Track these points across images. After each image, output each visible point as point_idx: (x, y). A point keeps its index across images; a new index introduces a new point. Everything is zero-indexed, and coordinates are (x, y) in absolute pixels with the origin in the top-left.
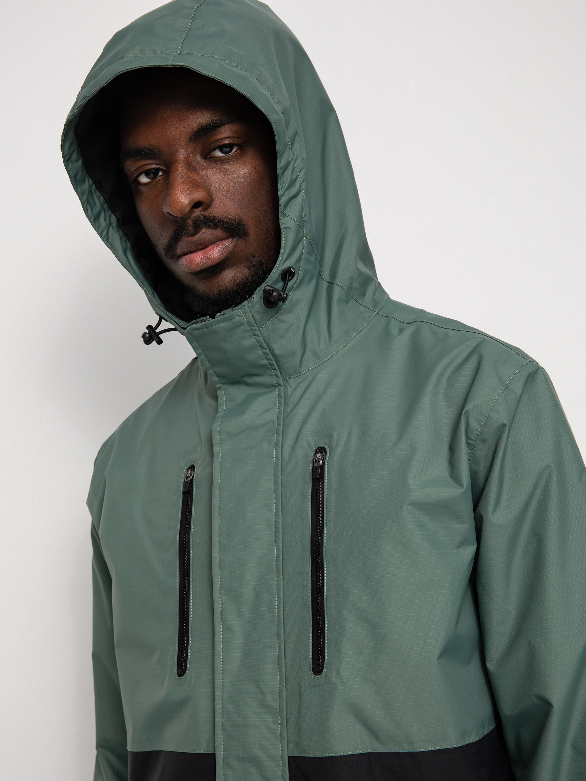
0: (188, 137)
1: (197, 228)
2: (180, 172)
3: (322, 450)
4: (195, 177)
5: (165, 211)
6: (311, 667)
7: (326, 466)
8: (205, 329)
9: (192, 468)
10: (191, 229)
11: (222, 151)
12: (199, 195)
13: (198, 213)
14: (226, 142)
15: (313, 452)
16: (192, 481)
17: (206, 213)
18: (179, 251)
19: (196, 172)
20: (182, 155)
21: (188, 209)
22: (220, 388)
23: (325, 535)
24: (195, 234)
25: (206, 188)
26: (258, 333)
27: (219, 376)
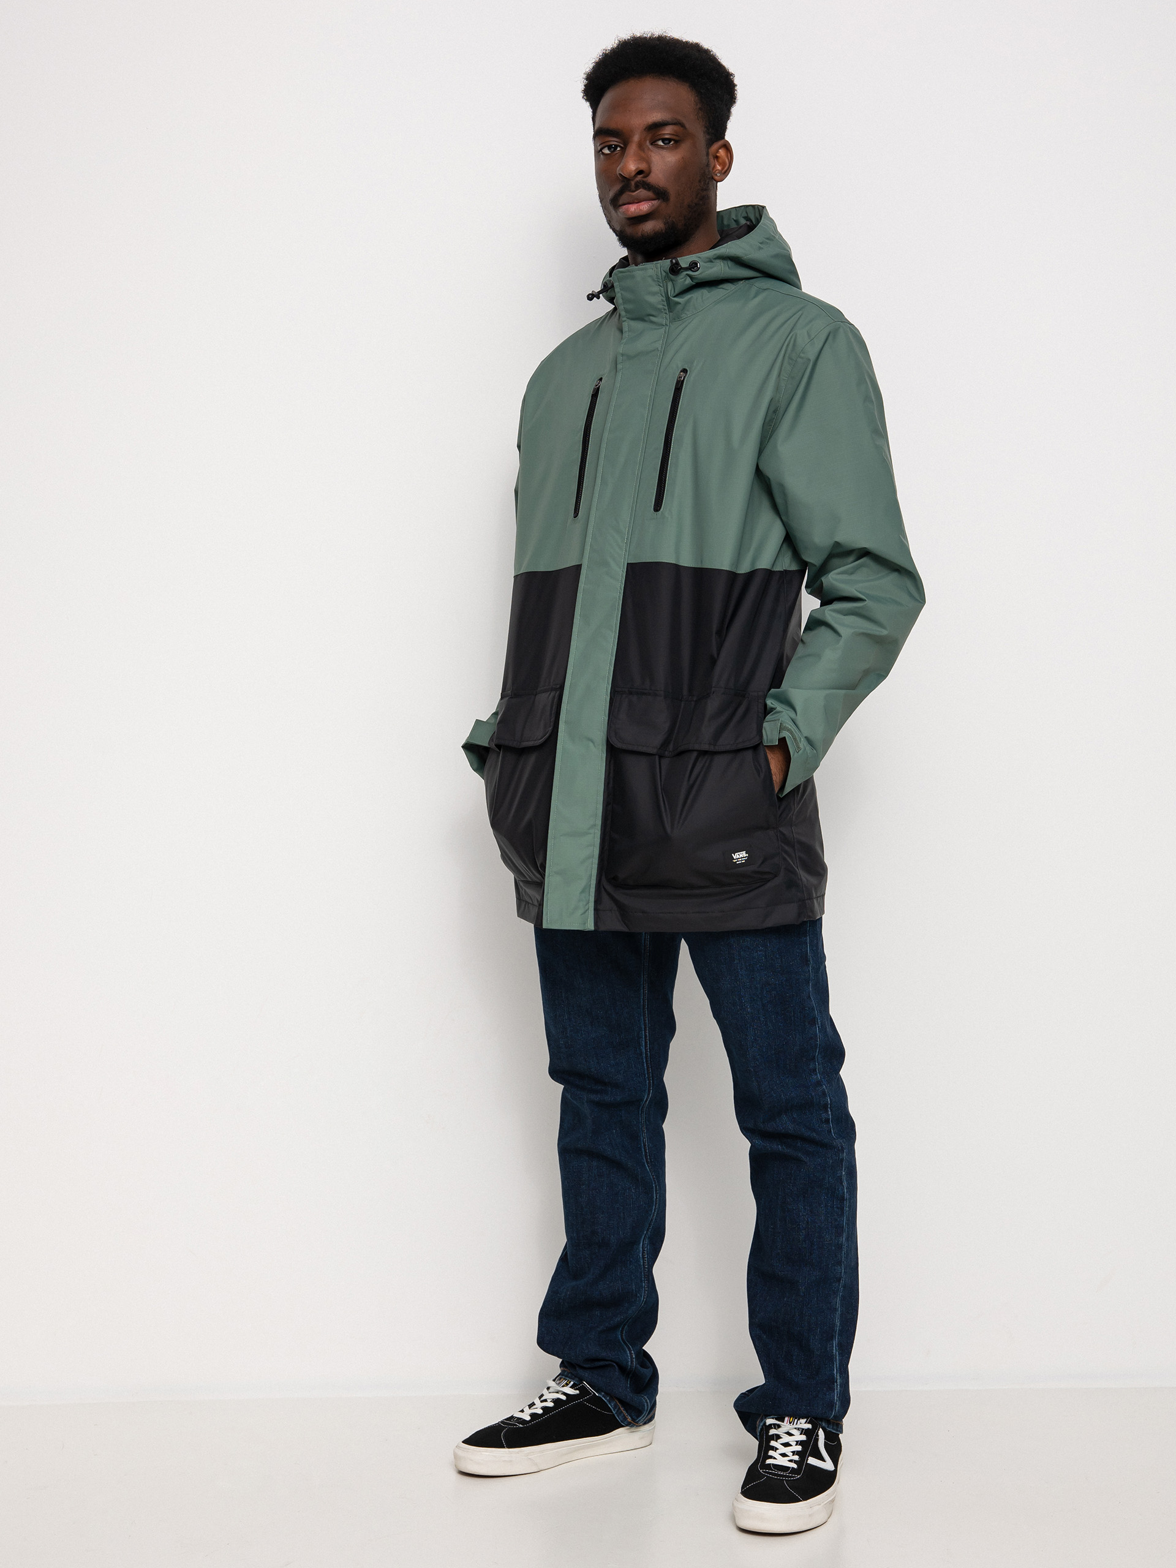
0: (644, 128)
1: (637, 187)
2: (632, 148)
3: (685, 371)
4: (643, 155)
5: (618, 173)
6: (653, 507)
7: (685, 381)
8: (628, 273)
9: (601, 379)
10: (633, 188)
11: (663, 142)
12: (643, 166)
13: (639, 177)
14: (667, 137)
15: (679, 371)
16: (598, 388)
17: (645, 179)
18: (621, 202)
19: (644, 152)
20: (636, 138)
21: (633, 174)
22: (625, 321)
23: (675, 425)
24: (634, 191)
25: (648, 162)
26: (661, 285)
27: (626, 311)
